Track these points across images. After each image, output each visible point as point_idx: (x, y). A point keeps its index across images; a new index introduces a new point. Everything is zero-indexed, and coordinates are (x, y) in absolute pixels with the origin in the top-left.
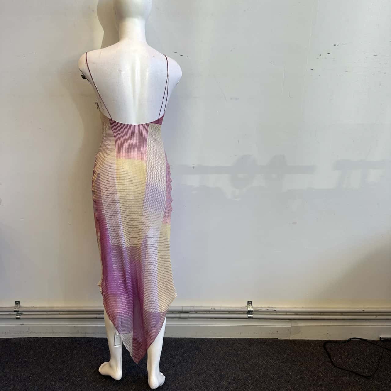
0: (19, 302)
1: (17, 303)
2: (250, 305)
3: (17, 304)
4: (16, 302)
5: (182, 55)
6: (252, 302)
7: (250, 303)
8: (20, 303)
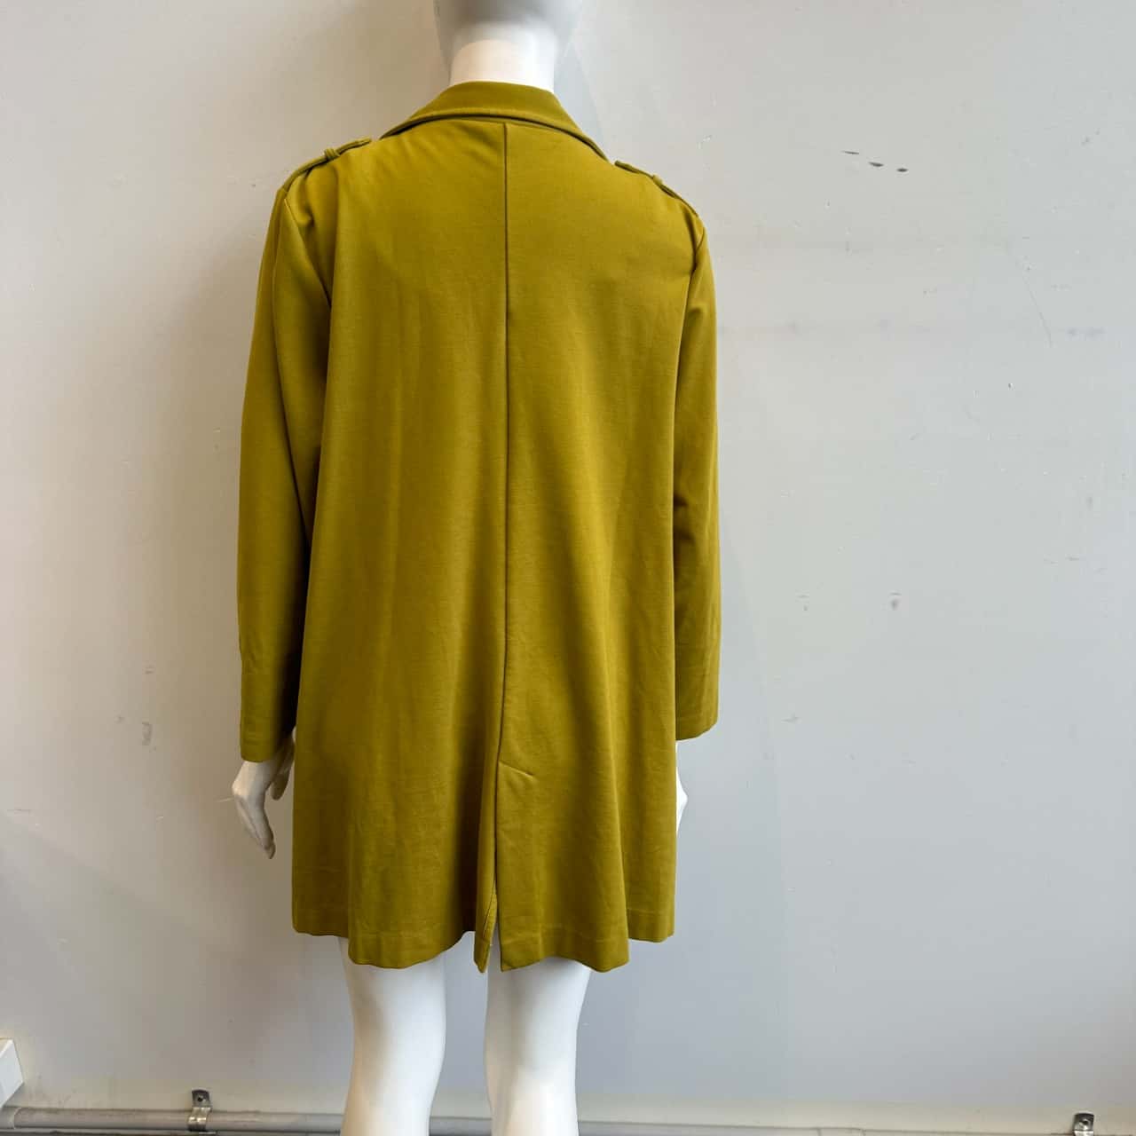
0: (206, 1094)
1: (200, 1096)
2: (1086, 1128)
3: (200, 1100)
4: (195, 1093)
5: (879, 165)
6: (1091, 1117)
7: (1085, 1123)
8: (210, 1095)
